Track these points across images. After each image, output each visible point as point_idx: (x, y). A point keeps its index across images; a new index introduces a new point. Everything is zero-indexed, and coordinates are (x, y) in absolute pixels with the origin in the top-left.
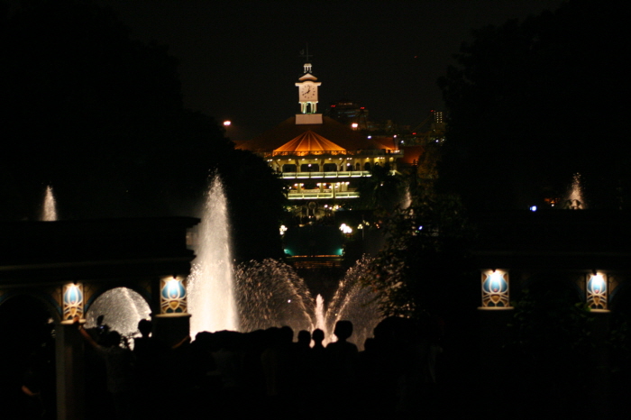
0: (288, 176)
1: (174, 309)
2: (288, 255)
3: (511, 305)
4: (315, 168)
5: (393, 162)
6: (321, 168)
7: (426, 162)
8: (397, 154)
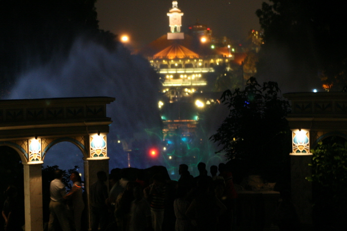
0: (163, 72)
1: (98, 155)
2: (164, 120)
3: (311, 152)
4: (180, 66)
5: (228, 63)
6: (183, 66)
7: (248, 62)
8: (231, 58)
